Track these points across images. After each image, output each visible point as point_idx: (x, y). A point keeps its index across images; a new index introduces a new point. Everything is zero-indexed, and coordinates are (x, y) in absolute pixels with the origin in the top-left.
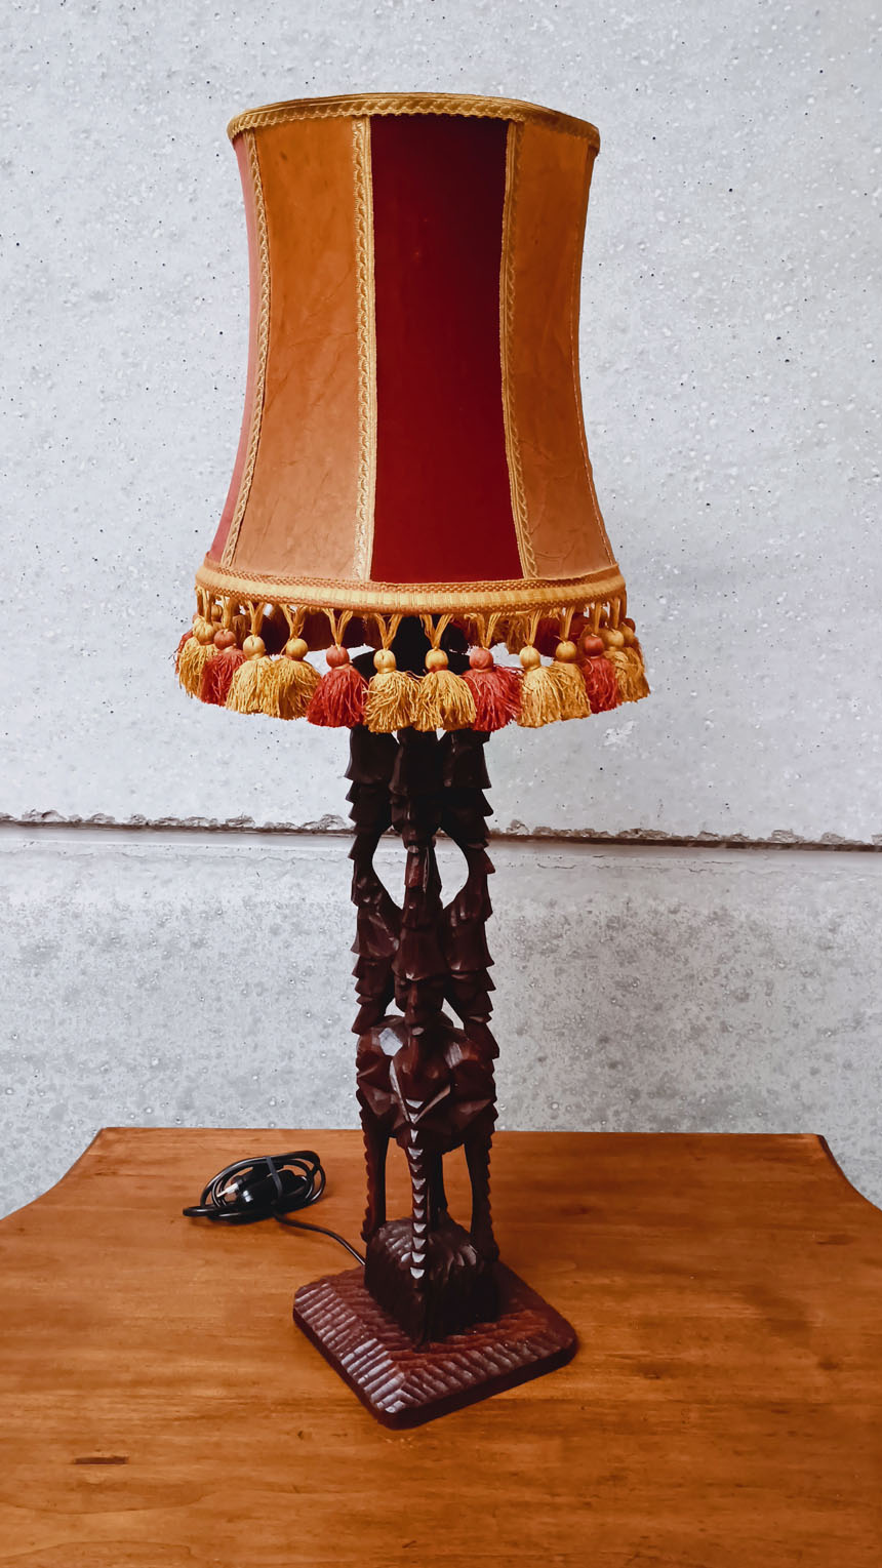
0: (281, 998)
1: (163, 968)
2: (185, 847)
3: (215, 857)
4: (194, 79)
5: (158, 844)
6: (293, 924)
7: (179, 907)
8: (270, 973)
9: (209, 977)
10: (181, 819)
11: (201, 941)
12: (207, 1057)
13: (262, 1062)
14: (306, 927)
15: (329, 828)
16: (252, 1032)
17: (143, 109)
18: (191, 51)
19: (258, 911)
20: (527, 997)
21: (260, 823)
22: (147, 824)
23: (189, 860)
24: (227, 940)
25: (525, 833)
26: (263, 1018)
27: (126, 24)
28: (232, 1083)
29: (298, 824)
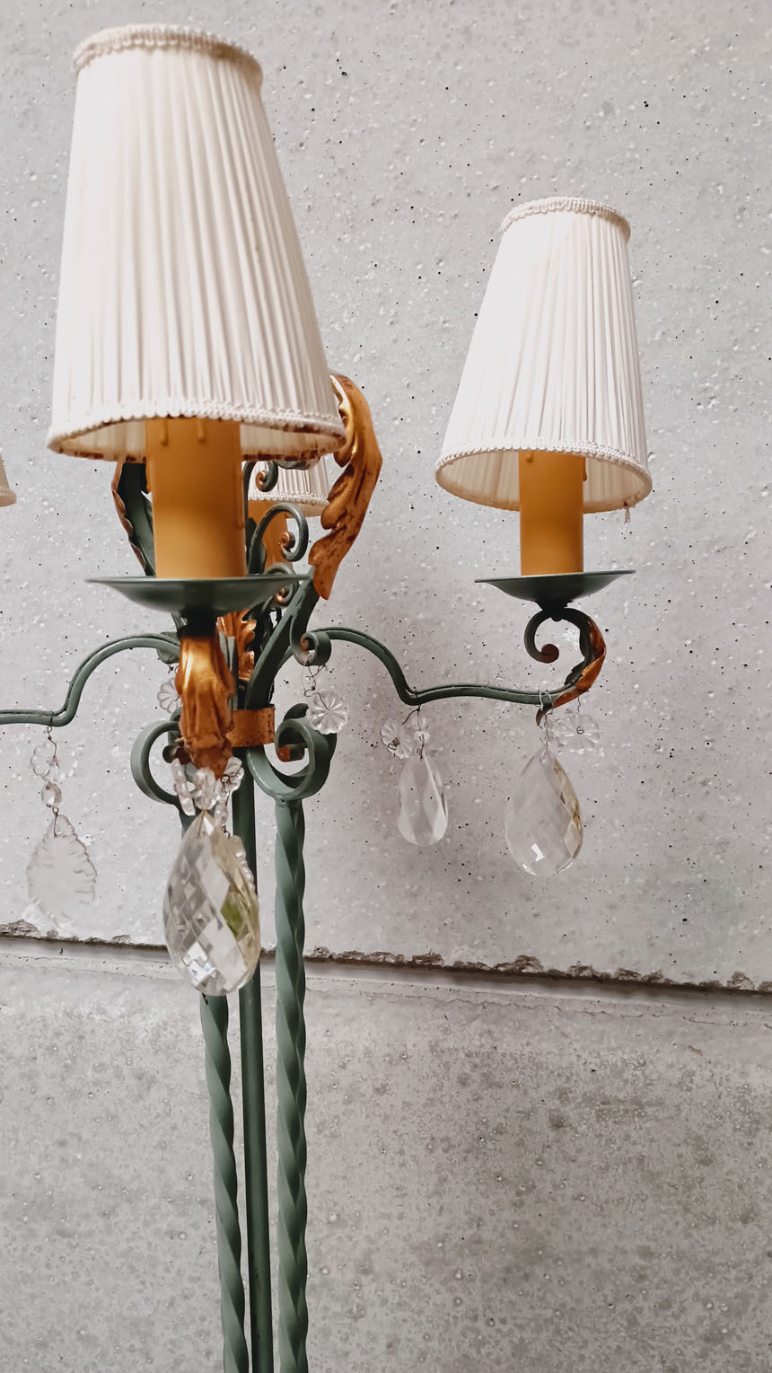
0: (470, 1156)
1: (344, 1114)
2: (370, 983)
3: (401, 996)
4: (398, 205)
5: (342, 979)
6: (483, 1074)
7: (362, 1048)
8: (457, 1128)
9: (392, 1128)
10: (366, 953)
11: (384, 1087)
12: (388, 1217)
13: (448, 1228)
14: (497, 1079)
15: (524, 971)
16: (437, 1193)
17: (347, 238)
18: (396, 178)
19: (445, 1057)
20: (753, 1179)
21: (448, 961)
22: (331, 957)
23: (374, 997)
24: (412, 1088)
25: (749, 988)
26: (450, 1177)
27: (333, 158)
28: (415, 1249)
29: (490, 964)
